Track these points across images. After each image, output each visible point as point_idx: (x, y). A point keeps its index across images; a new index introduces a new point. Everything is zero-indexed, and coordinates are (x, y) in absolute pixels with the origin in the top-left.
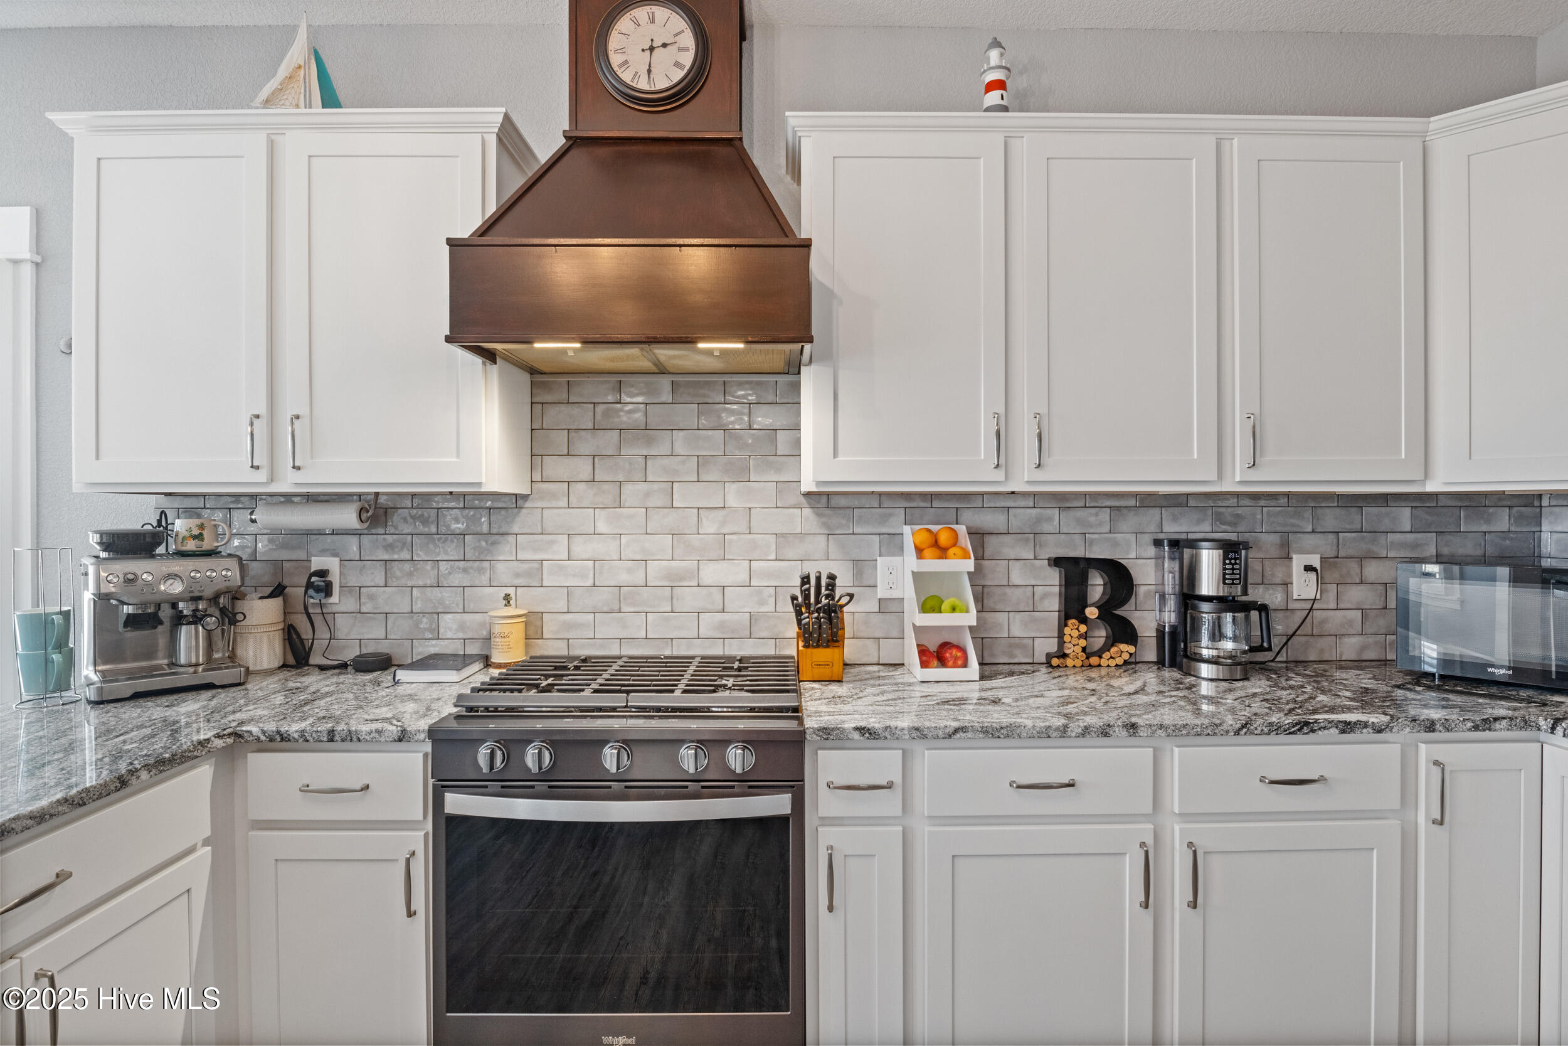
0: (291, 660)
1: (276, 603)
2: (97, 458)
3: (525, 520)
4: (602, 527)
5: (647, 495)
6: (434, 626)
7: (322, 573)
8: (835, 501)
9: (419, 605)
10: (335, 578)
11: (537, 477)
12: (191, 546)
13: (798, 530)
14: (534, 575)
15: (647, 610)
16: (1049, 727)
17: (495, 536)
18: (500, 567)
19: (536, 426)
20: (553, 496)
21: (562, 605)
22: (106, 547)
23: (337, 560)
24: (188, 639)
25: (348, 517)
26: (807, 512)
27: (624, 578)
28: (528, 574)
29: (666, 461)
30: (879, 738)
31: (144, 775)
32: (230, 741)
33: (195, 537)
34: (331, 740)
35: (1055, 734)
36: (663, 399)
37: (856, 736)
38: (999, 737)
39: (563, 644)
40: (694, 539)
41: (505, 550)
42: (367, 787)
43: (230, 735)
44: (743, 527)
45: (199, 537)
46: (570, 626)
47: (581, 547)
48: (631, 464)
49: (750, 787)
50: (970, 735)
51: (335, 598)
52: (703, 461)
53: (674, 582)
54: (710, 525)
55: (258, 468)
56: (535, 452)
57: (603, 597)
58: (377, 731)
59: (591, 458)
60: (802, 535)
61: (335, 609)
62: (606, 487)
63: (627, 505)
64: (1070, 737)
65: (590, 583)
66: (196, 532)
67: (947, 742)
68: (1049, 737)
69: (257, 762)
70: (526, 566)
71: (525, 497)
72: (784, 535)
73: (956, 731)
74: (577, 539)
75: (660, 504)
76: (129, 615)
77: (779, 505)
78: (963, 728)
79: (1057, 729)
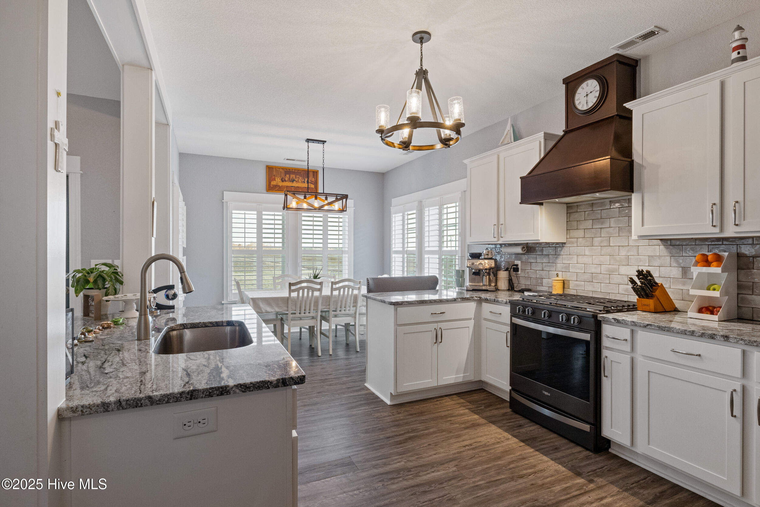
0: (510, 289)
1: (507, 272)
2: (470, 236)
3: (565, 250)
4: (587, 253)
5: (602, 242)
6: (542, 282)
7: (517, 265)
8: (673, 242)
9: (538, 275)
10: (519, 267)
11: (568, 237)
12: (486, 257)
13: (658, 255)
14: (567, 268)
15: (601, 282)
16: (686, 330)
17: (557, 255)
18: (558, 265)
19: (568, 220)
20: (573, 243)
21: (575, 278)
22: (471, 256)
23: (520, 262)
24: (485, 279)
25: (519, 250)
26: (662, 247)
27: (593, 270)
28: (566, 267)
29: (608, 229)
30: (620, 323)
31: (459, 300)
32: (479, 299)
33: (487, 255)
34: (494, 301)
35: (688, 333)
36: (607, 207)
37: (613, 321)
38: (664, 330)
39: (575, 291)
40: (618, 258)
41: (559, 261)
42: (501, 314)
43: (479, 297)
44: (635, 253)
45: (488, 255)
46: (577, 286)
47: (582, 260)
48: (596, 231)
49: (579, 330)
50: (653, 327)
51: (519, 273)
52: (620, 229)
53: (610, 273)
54: (623, 252)
55: (495, 237)
56: (568, 229)
57: (587, 277)
58: (502, 301)
59: (584, 230)
60: (660, 256)
61: (519, 275)
62: (588, 239)
63: (595, 245)
64: (695, 336)
65: (583, 271)
66: (487, 253)
67: (644, 329)
68: (686, 334)
69: (484, 305)
70: (565, 265)
71: (565, 243)
72: (652, 256)
73: (648, 325)
74: (580, 257)
75: (605, 245)
76: (474, 272)
77: (650, 244)
78: (650, 324)
79: (690, 331)
